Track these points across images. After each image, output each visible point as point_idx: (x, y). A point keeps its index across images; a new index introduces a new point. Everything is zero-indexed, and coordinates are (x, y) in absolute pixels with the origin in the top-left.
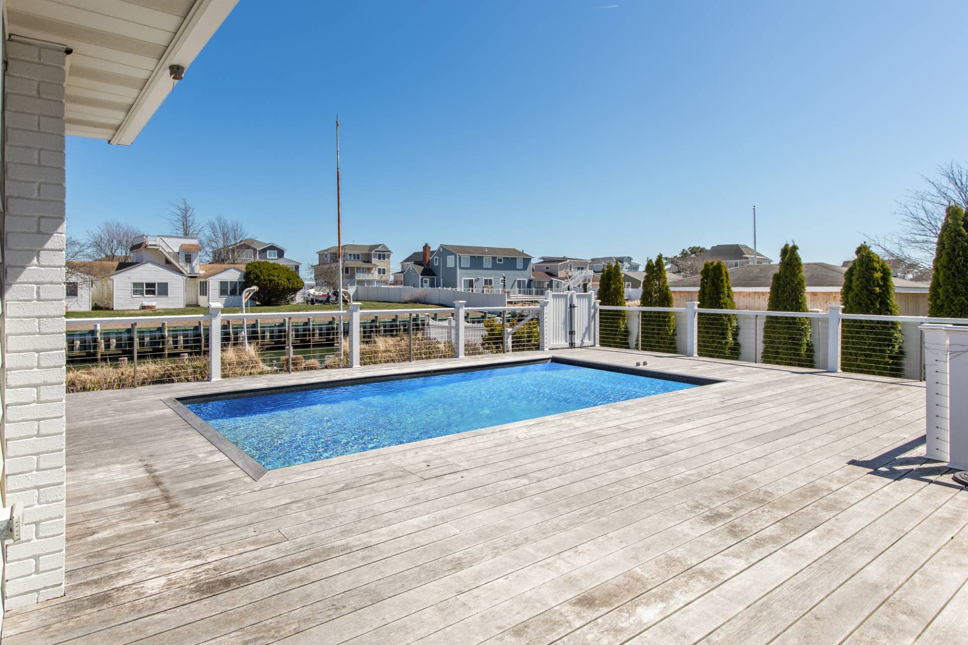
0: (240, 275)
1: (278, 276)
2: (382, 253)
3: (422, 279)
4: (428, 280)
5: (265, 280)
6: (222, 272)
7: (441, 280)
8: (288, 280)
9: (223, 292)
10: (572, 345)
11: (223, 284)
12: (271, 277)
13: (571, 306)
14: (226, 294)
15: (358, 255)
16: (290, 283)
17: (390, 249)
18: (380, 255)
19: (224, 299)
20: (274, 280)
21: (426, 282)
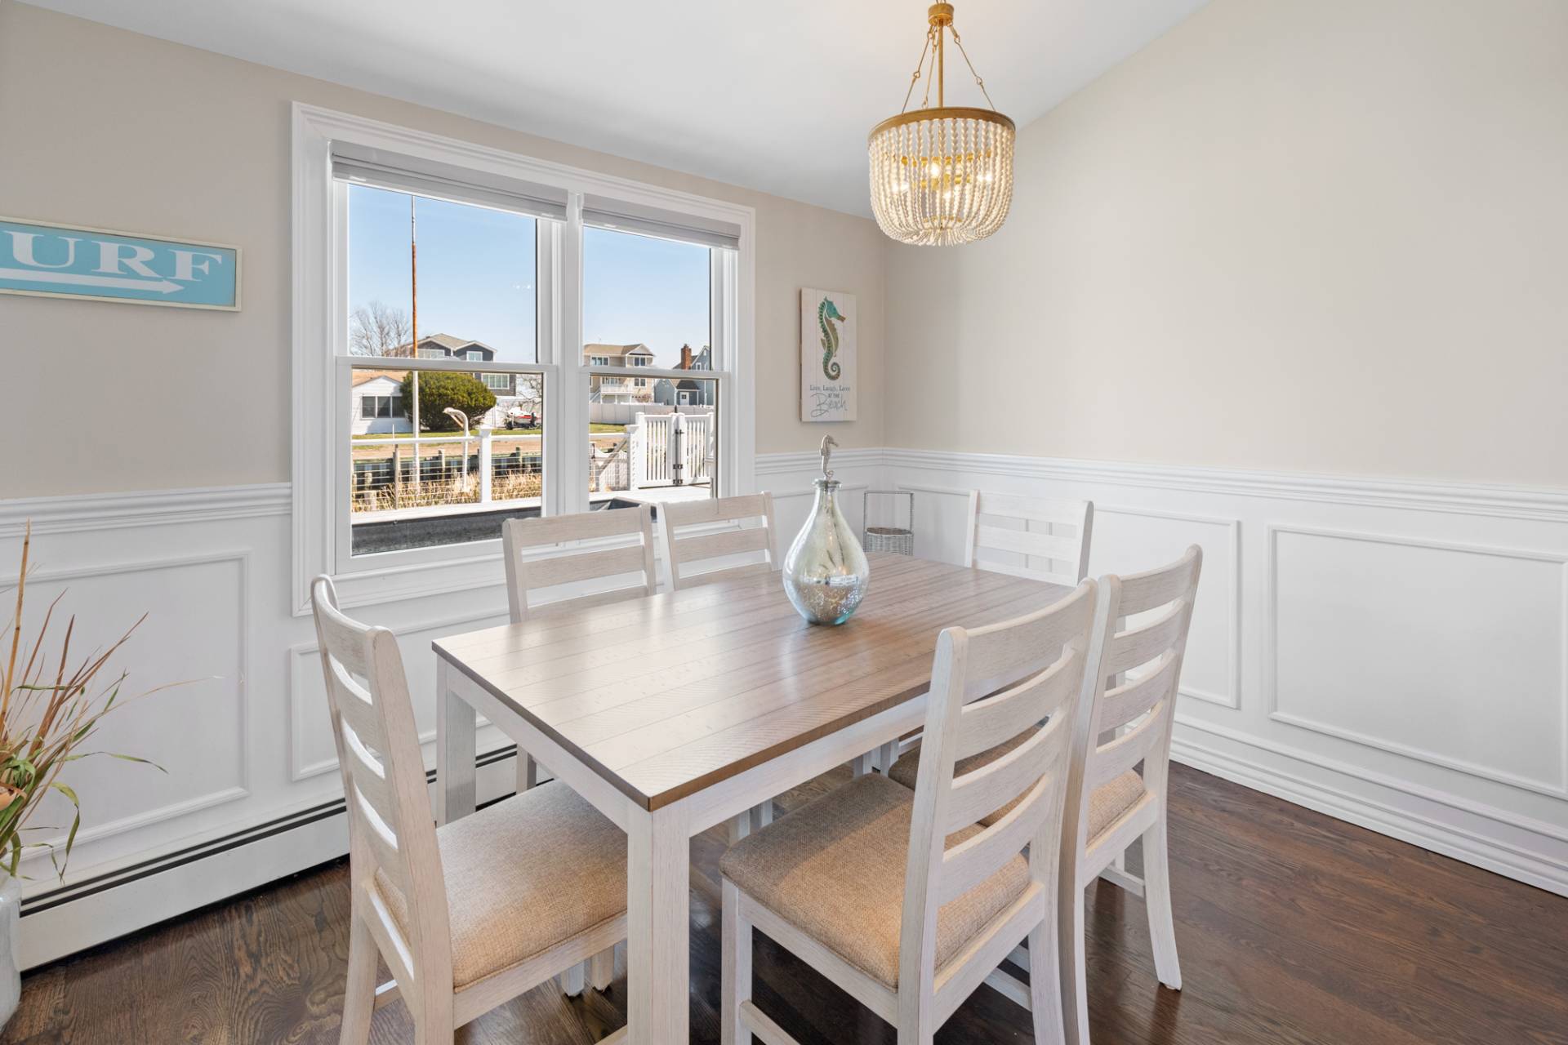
0: (395, 388)
1: (453, 390)
2: (640, 357)
3: (678, 394)
4: (688, 394)
5: (432, 394)
6: (366, 382)
7: (706, 395)
8: (469, 394)
9: (367, 412)
10: (678, 483)
11: (367, 401)
12: (442, 391)
13: (676, 432)
14: (373, 415)
15: (606, 359)
16: (471, 399)
17: (652, 351)
18: (637, 360)
19: (369, 421)
20: (446, 395)
21: (684, 397)
